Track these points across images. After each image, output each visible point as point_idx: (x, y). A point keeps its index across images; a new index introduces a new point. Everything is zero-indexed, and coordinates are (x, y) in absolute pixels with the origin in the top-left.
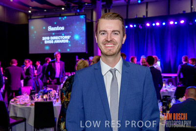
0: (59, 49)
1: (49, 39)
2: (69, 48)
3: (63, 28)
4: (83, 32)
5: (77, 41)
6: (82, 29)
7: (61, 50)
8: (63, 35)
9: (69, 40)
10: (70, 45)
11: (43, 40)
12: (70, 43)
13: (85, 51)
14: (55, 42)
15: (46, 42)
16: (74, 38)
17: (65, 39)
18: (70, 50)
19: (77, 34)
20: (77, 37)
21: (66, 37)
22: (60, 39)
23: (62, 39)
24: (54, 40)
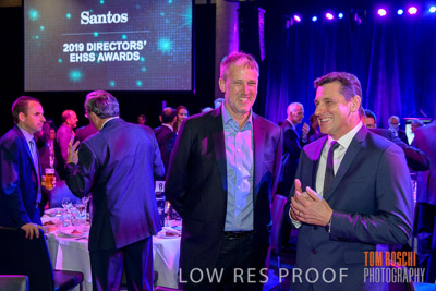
0: (113, 79)
1: (82, 49)
2: (141, 76)
3: (124, 18)
4: (185, 29)
5: (166, 56)
7: (116, 83)
8: (124, 37)
9: (141, 53)
10: (144, 69)
11: (65, 50)
12: (145, 64)
13: (190, 89)
14: (101, 57)
16: (156, 47)
17: (130, 51)
18: (144, 84)
19: (166, 35)
20: (165, 45)
21: (132, 45)
22: (116, 51)
23: (122, 50)
24: (97, 53)
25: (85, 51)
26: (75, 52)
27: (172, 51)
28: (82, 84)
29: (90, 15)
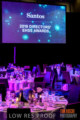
0: (39, 39)
2: (49, 38)
3: (43, 17)
4: (64, 23)
5: (58, 32)
6: (62, 20)
7: (41, 40)
8: (43, 24)
9: (50, 30)
10: (50, 36)
12: (51, 34)
16: (54, 28)
17: (45, 29)
18: (51, 41)
19: (58, 24)
21: (46, 27)
22: (41, 29)
23: (43, 29)
24: (33, 29)
26: (24, 28)
27: (60, 30)
28: (28, 40)
29: (31, 14)
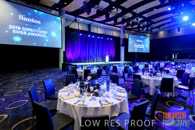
0: (35, 42)
2: (46, 42)
3: (39, 22)
5: (54, 38)
9: (46, 35)
10: (47, 40)
14: (29, 34)
15: (14, 32)
16: (51, 34)
18: (47, 45)
19: (54, 31)
21: (43, 32)
22: (36, 33)
23: (38, 33)
25: (21, 30)
27: (56, 36)
28: (20, 42)
29: (24, 17)
